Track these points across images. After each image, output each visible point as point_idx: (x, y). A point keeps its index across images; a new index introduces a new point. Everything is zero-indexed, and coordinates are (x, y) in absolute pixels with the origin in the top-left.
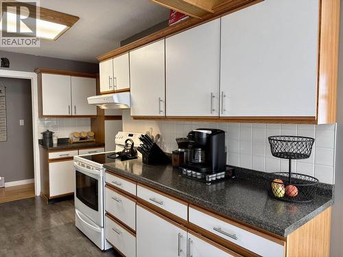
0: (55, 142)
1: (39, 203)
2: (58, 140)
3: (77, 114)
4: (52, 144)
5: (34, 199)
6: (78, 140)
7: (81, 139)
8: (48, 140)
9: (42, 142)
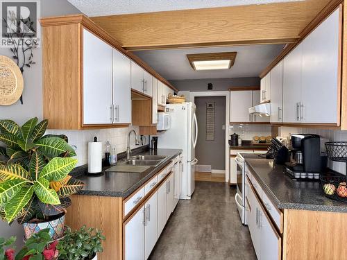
0: (240, 143)
1: (227, 186)
2: (242, 141)
3: (257, 121)
4: (237, 144)
5: (224, 183)
6: (258, 143)
7: (260, 142)
8: (234, 141)
9: (230, 142)
